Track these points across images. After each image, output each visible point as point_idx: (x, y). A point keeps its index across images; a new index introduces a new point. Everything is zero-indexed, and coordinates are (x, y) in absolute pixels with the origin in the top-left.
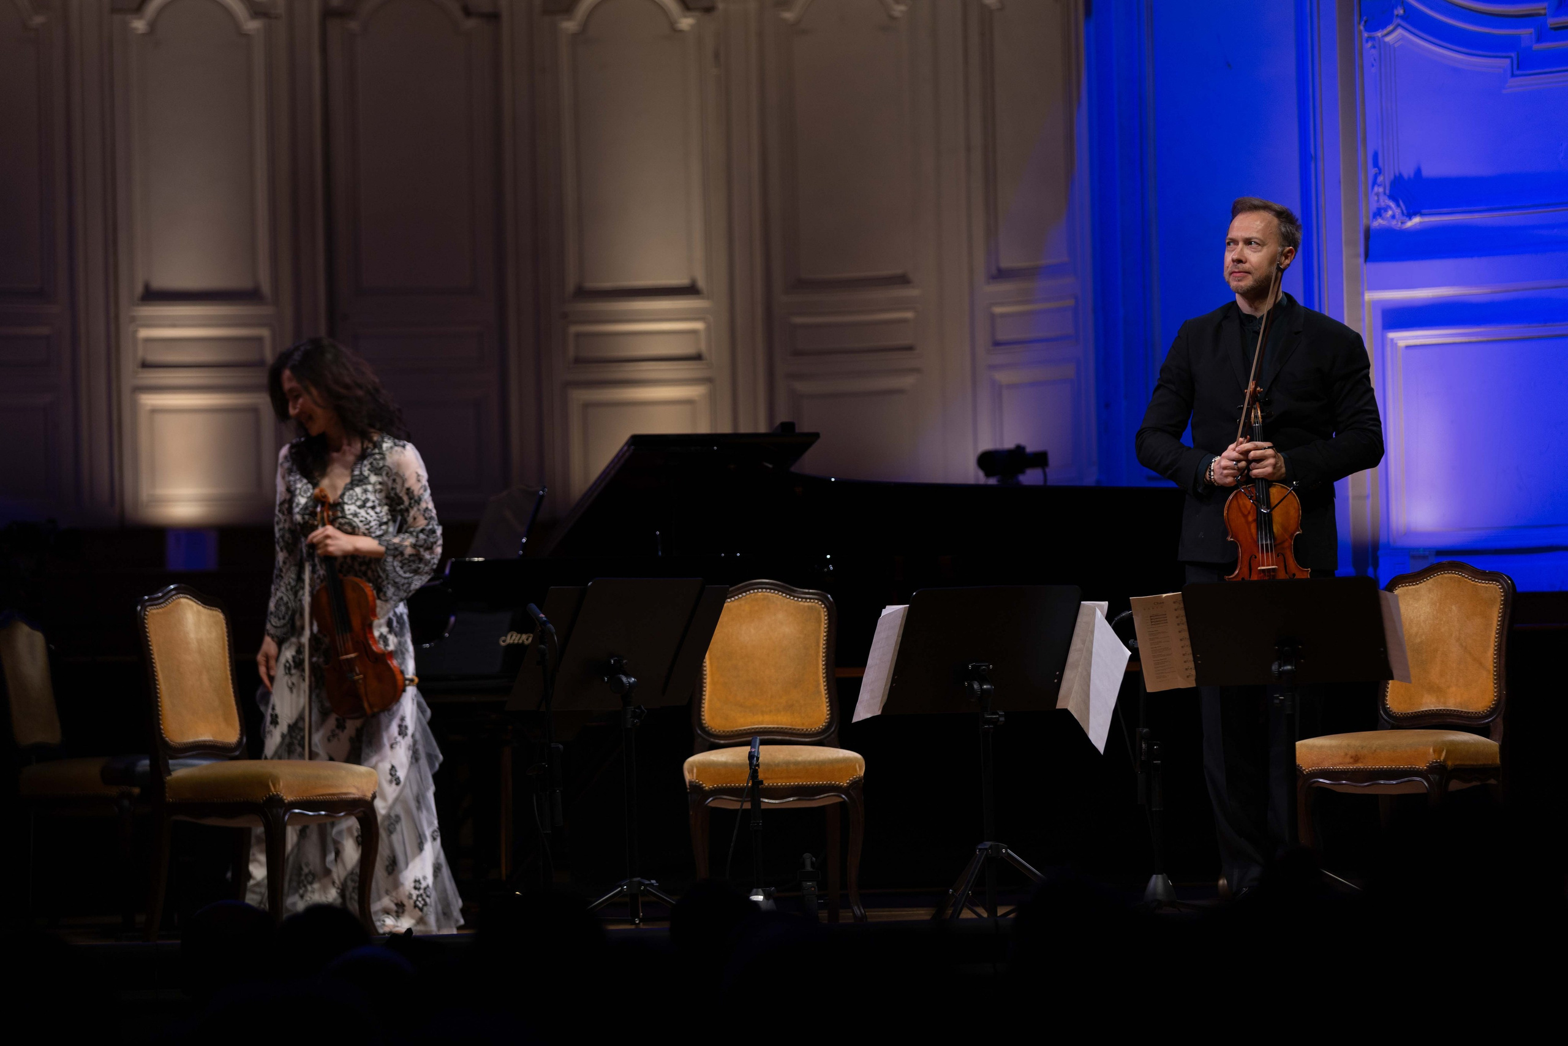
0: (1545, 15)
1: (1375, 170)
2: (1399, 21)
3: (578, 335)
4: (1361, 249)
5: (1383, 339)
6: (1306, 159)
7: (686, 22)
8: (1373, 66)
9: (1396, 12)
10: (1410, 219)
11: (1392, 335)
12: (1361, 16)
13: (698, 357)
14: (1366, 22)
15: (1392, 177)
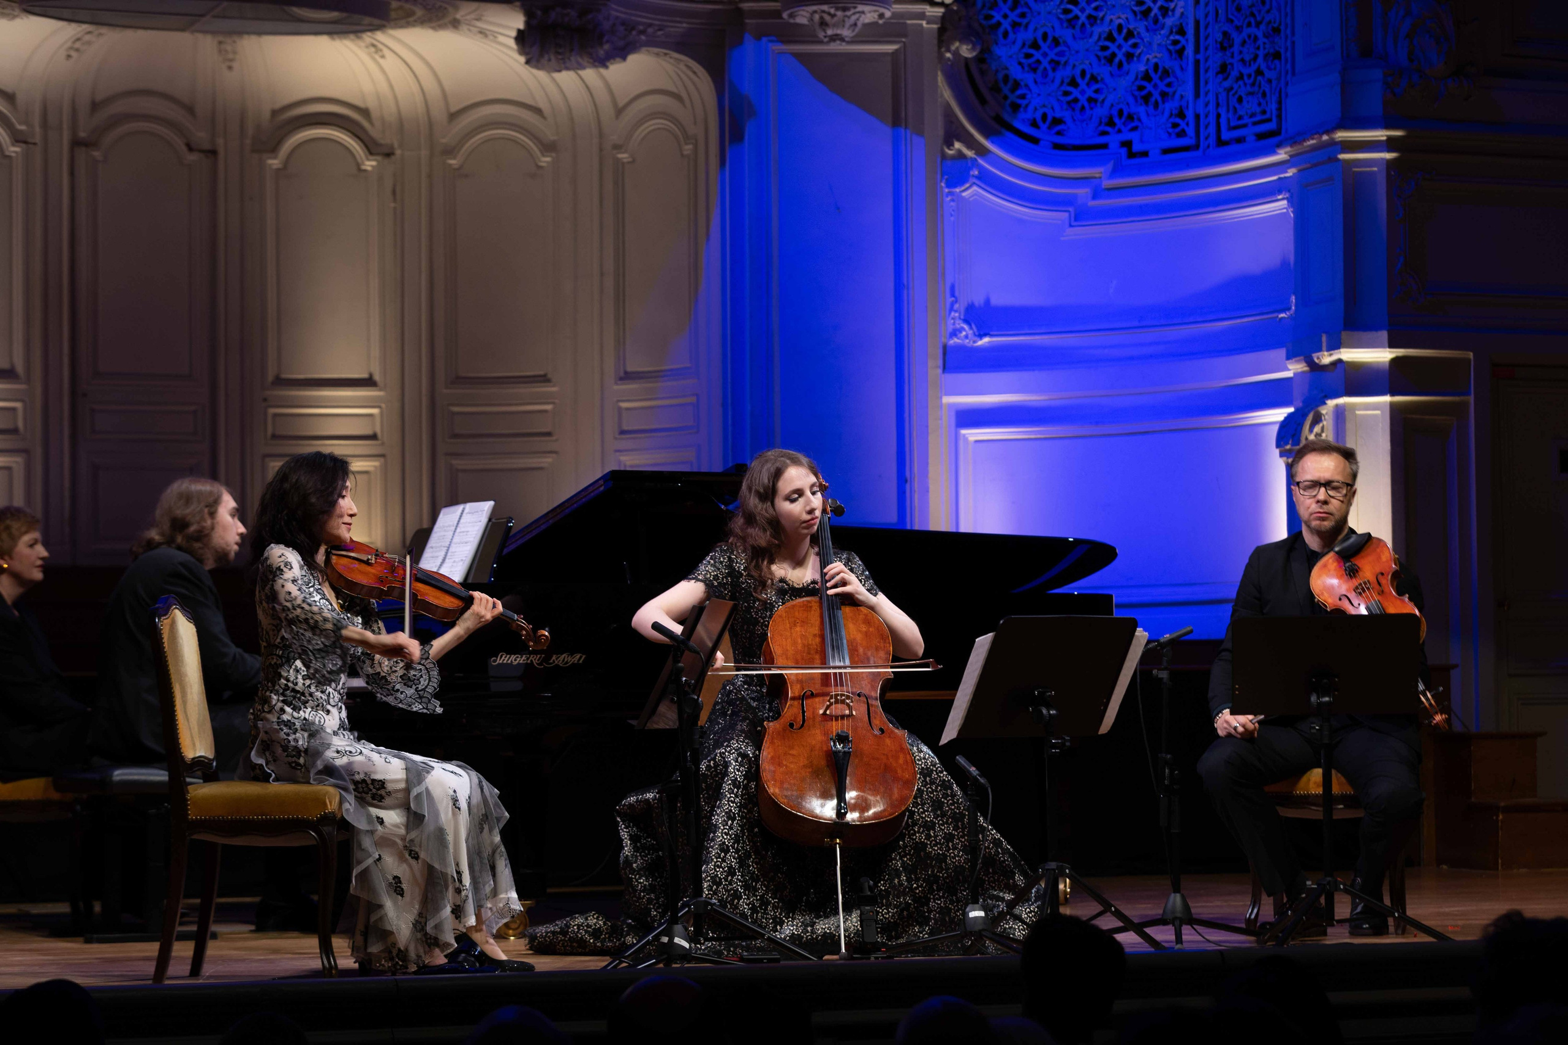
0: (1100, 178)
1: (953, 299)
2: (974, 180)
3: (275, 415)
4: (940, 362)
5: (957, 437)
6: (899, 287)
7: (369, 164)
8: (952, 215)
9: (972, 173)
10: (981, 339)
11: (964, 432)
12: (942, 176)
13: (374, 437)
14: (947, 180)
15: (966, 304)
